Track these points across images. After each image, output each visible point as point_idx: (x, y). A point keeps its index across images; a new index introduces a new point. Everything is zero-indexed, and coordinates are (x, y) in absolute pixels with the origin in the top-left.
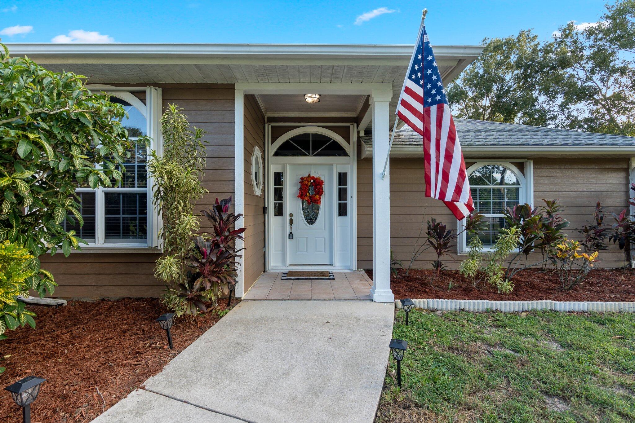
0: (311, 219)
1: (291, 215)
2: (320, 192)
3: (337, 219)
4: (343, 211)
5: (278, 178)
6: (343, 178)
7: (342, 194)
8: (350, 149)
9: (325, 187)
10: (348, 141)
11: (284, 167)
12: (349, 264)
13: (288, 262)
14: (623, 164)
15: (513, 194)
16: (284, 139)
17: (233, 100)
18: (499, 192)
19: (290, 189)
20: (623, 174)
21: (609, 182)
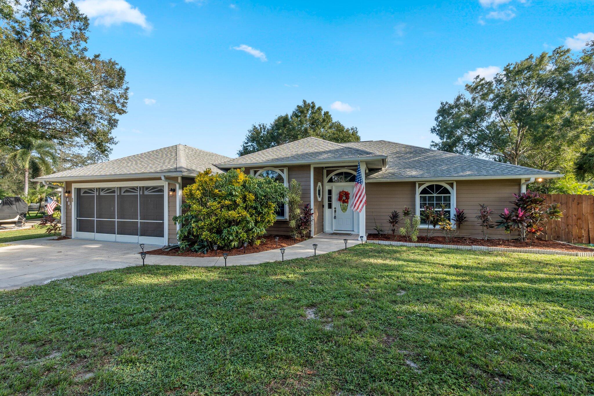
0: (344, 210)
1: (335, 208)
2: (348, 198)
5: (330, 192)
9: (350, 196)
11: (332, 187)
13: (334, 229)
14: (517, 183)
15: (448, 199)
16: (332, 175)
17: (310, 170)
18: (439, 199)
19: (335, 197)
20: (517, 187)
21: (509, 192)
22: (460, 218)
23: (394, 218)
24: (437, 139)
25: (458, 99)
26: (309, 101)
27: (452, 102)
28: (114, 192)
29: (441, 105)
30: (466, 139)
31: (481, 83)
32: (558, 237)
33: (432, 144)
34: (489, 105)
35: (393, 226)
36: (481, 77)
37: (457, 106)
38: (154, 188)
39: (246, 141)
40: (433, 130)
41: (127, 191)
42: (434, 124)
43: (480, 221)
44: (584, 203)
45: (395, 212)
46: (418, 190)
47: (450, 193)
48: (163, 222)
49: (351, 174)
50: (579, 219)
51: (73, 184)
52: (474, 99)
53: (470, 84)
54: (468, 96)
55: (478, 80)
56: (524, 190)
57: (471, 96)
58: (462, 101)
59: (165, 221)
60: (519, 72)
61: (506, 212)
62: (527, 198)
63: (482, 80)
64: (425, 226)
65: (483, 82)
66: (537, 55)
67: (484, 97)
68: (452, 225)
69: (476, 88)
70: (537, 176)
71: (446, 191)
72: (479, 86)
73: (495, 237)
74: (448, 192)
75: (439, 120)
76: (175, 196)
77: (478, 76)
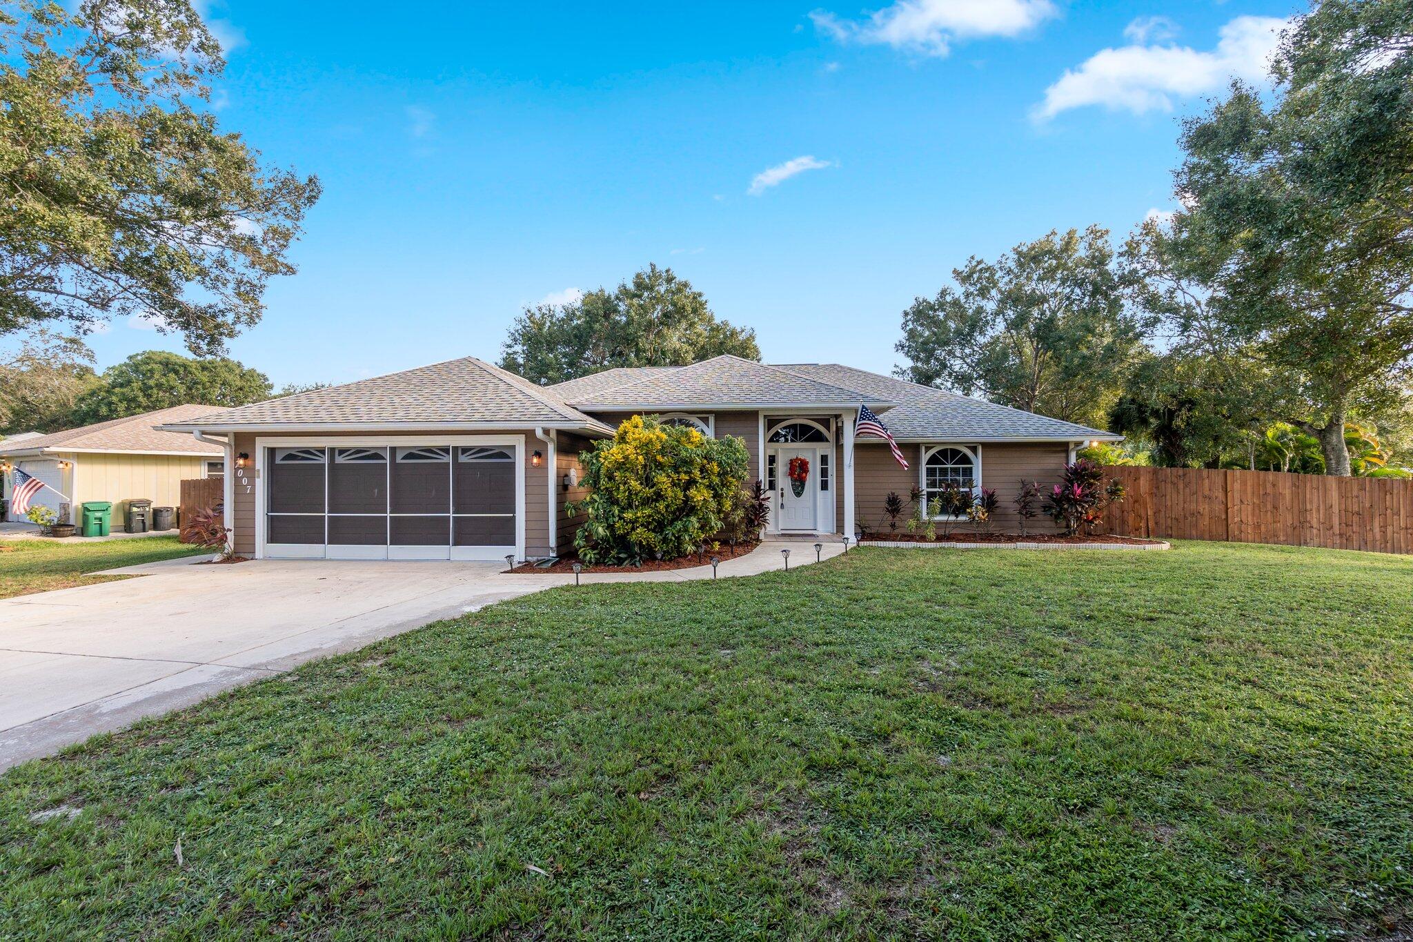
0: (798, 494)
1: (782, 489)
2: (806, 471)
3: (820, 493)
4: (824, 486)
5: (772, 460)
6: (824, 459)
7: (824, 473)
8: (830, 436)
9: (810, 466)
10: (828, 429)
11: (776, 451)
12: (831, 530)
13: (780, 527)
14: (1063, 447)
15: (968, 472)
16: (778, 428)
17: (757, 420)
18: (955, 471)
19: (781, 468)
20: (1064, 455)
21: (1052, 462)
22: (989, 501)
23: (893, 505)
24: (907, 363)
25: (943, 293)
26: (661, 268)
27: (932, 298)
28: (377, 456)
29: (914, 302)
30: (957, 365)
31: (980, 267)
32: (1111, 529)
33: (895, 369)
34: (990, 306)
35: (894, 517)
36: (978, 258)
37: (942, 306)
38: (482, 449)
39: (509, 342)
40: (901, 346)
41: (410, 456)
42: (901, 336)
43: (1017, 506)
44: (1142, 478)
45: (893, 494)
46: (925, 457)
47: (970, 463)
48: (514, 517)
49: (812, 428)
50: (1136, 501)
51: (258, 439)
52: (967, 295)
53: (960, 269)
54: (958, 290)
55: (974, 263)
56: (1073, 459)
57: (963, 289)
58: (949, 298)
59: (517, 515)
60: (1036, 259)
61: (1057, 490)
62: (1082, 470)
63: (979, 263)
64: (943, 518)
65: (982, 265)
66: (1062, 233)
67: (983, 292)
68: (980, 513)
69: (970, 276)
70: (1092, 438)
71: (965, 459)
72: (974, 273)
73: (1034, 532)
74: (968, 461)
75: (908, 328)
76: (544, 468)
77: (973, 258)
